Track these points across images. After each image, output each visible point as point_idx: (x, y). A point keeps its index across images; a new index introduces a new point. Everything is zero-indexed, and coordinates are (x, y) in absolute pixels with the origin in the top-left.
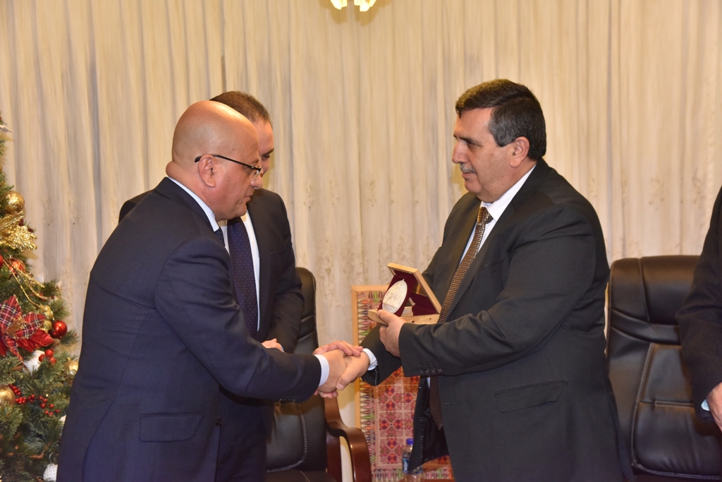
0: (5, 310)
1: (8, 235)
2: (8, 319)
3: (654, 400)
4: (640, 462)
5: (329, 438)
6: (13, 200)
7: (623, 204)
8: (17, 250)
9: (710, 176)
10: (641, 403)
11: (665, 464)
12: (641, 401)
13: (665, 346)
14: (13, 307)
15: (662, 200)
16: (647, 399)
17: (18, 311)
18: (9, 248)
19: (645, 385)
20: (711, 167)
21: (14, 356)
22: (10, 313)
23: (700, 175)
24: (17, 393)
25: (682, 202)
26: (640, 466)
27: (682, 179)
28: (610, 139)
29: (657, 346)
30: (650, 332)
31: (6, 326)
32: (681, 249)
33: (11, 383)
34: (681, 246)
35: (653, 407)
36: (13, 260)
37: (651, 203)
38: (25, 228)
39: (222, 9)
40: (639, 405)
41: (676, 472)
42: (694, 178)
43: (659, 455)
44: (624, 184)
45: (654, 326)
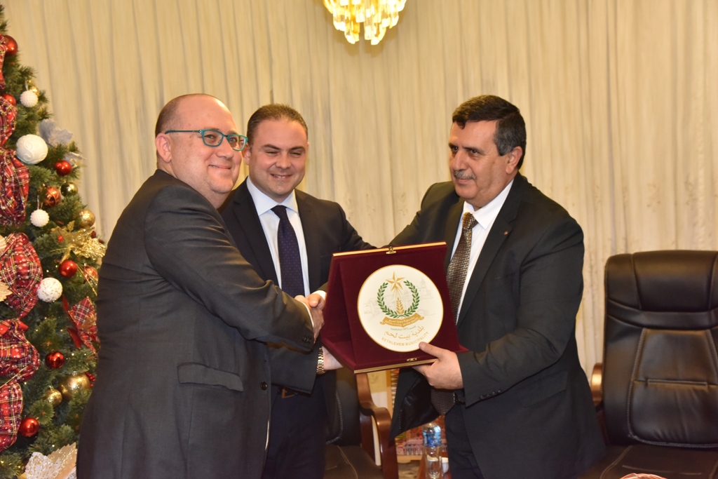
0: (80, 310)
1: (81, 246)
2: (83, 317)
3: (647, 379)
4: (635, 433)
5: (362, 418)
6: (86, 216)
7: (625, 207)
8: (90, 259)
9: (701, 181)
10: (636, 382)
11: (658, 436)
12: (636, 380)
13: (656, 331)
14: (87, 307)
15: (659, 202)
16: (642, 379)
17: (91, 310)
18: (83, 257)
19: (638, 366)
20: (701, 173)
21: (88, 348)
22: (85, 312)
23: (691, 180)
24: (90, 380)
25: (676, 204)
26: (636, 437)
27: (675, 184)
28: (611, 150)
29: (649, 331)
30: (643, 318)
31: (81, 322)
32: (677, 245)
33: (86, 370)
34: (676, 242)
35: (646, 385)
36: (87, 267)
37: (649, 206)
38: (95, 240)
39: (270, 49)
40: (634, 384)
41: (668, 441)
42: (687, 183)
43: (652, 427)
44: (625, 190)
45: (646, 313)
